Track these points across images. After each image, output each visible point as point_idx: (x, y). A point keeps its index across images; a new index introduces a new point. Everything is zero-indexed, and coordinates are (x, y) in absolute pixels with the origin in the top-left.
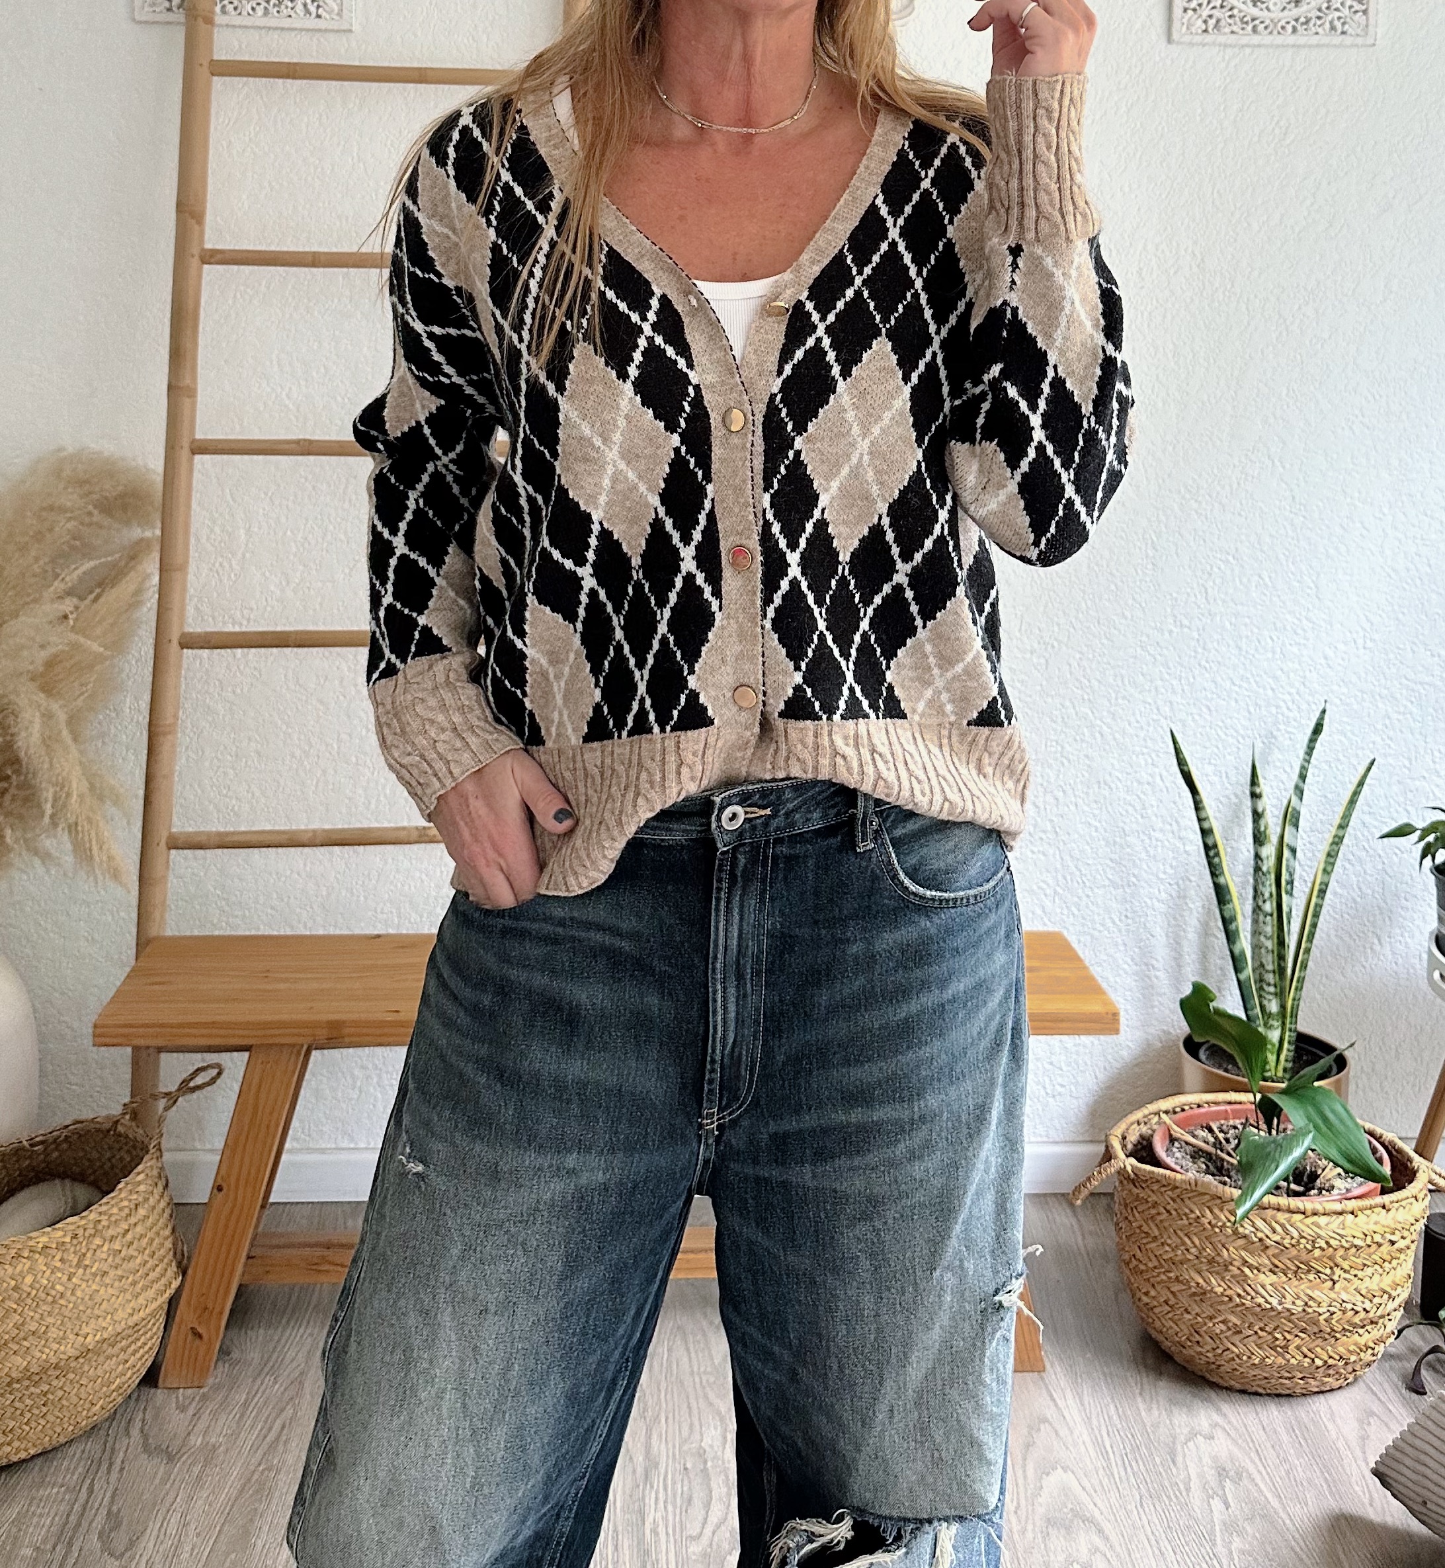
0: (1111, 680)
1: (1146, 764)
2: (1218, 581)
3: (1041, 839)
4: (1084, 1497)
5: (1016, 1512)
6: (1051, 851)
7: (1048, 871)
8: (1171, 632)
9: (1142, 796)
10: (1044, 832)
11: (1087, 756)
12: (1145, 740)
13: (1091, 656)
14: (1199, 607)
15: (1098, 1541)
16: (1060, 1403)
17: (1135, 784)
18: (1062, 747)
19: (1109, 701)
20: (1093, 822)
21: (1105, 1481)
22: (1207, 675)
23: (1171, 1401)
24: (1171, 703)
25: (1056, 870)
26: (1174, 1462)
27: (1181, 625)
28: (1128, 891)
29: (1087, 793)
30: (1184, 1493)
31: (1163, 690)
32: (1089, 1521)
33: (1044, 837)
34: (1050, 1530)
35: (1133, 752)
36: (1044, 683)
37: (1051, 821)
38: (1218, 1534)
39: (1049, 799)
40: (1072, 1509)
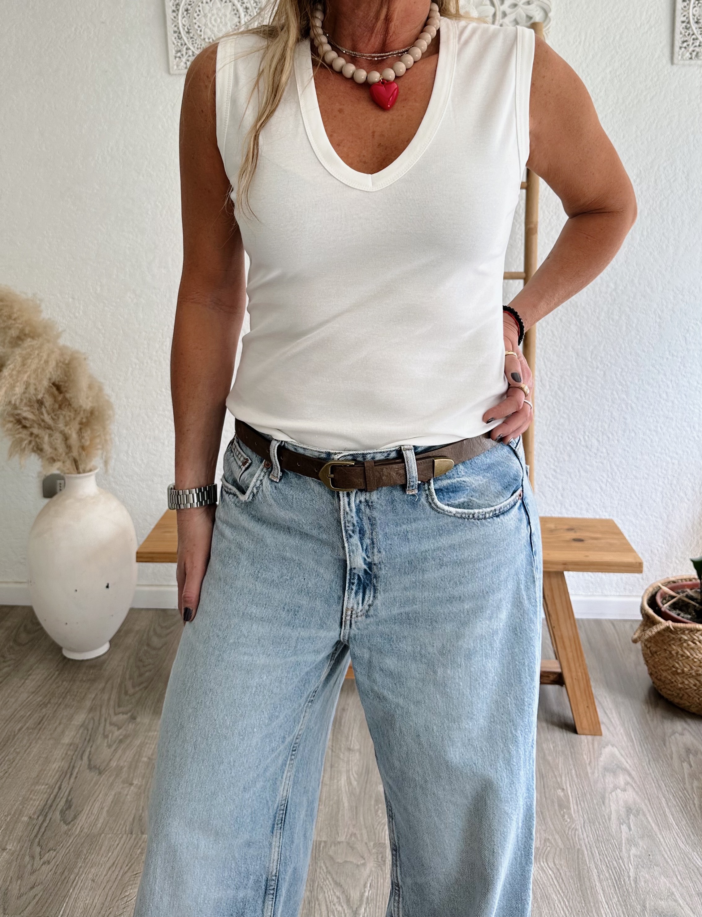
0: (636, 381)
1: (654, 421)
2: (692, 334)
3: (601, 456)
4: (623, 760)
5: (589, 764)
6: (605, 462)
7: (604, 471)
8: (667, 359)
9: (651, 437)
10: (602, 452)
11: (624, 418)
12: (653, 410)
13: (626, 370)
14: (682, 346)
15: (628, 779)
16: (610, 716)
17: (648, 431)
18: (612, 414)
19: (635, 391)
20: (627, 449)
21: (632, 752)
22: (685, 379)
23: (663, 717)
24: (667, 393)
25: (608, 471)
26: (665, 745)
27: (673, 355)
28: (643, 481)
29: (623, 435)
30: (670, 759)
31: (663, 387)
32: (625, 770)
33: (602, 455)
34: (606, 773)
35: (647, 416)
36: (603, 382)
37: (606, 448)
38: (687, 779)
39: (605, 437)
40: (616, 764)
